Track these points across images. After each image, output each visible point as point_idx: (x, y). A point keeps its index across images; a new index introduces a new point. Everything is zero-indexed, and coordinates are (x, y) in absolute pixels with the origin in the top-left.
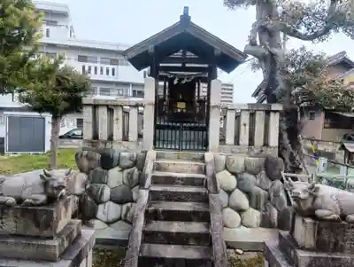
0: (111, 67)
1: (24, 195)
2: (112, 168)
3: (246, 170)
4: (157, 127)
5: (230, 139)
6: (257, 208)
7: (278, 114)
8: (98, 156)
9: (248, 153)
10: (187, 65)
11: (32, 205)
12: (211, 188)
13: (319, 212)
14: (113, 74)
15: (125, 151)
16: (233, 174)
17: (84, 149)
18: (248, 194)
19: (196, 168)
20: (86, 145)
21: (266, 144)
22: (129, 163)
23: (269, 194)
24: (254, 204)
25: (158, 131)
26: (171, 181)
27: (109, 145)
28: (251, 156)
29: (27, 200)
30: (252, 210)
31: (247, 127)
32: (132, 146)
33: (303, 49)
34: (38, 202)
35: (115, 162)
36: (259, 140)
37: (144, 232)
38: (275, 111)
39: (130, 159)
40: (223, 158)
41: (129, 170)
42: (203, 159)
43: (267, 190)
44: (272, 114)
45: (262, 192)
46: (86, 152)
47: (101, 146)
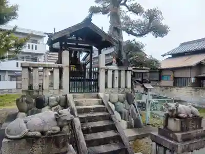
0: (34, 44)
1: (46, 129)
2: (44, 107)
3: (119, 100)
4: (70, 80)
5: (110, 85)
6: (125, 120)
7: (130, 72)
8: (34, 101)
9: (119, 92)
10: (79, 44)
11: (52, 134)
12: (110, 112)
13: (181, 115)
14: (36, 49)
15: (52, 96)
16: (113, 103)
17: (23, 96)
18: (121, 113)
19: (97, 102)
20: (24, 94)
21: (126, 87)
22: (56, 103)
23: (129, 111)
24: (123, 118)
25: (71, 82)
26: (87, 110)
27: (40, 93)
28: (120, 93)
29: (49, 132)
30: (123, 121)
31: (118, 78)
32: (56, 92)
33: (134, 40)
34: (56, 132)
35: (46, 103)
36: (123, 85)
37: (86, 141)
38: (129, 71)
39: (56, 101)
40: (108, 95)
41: (55, 108)
42: (98, 97)
43: (128, 110)
44: (128, 72)
45: (127, 111)
46: (25, 98)
47: (35, 93)
